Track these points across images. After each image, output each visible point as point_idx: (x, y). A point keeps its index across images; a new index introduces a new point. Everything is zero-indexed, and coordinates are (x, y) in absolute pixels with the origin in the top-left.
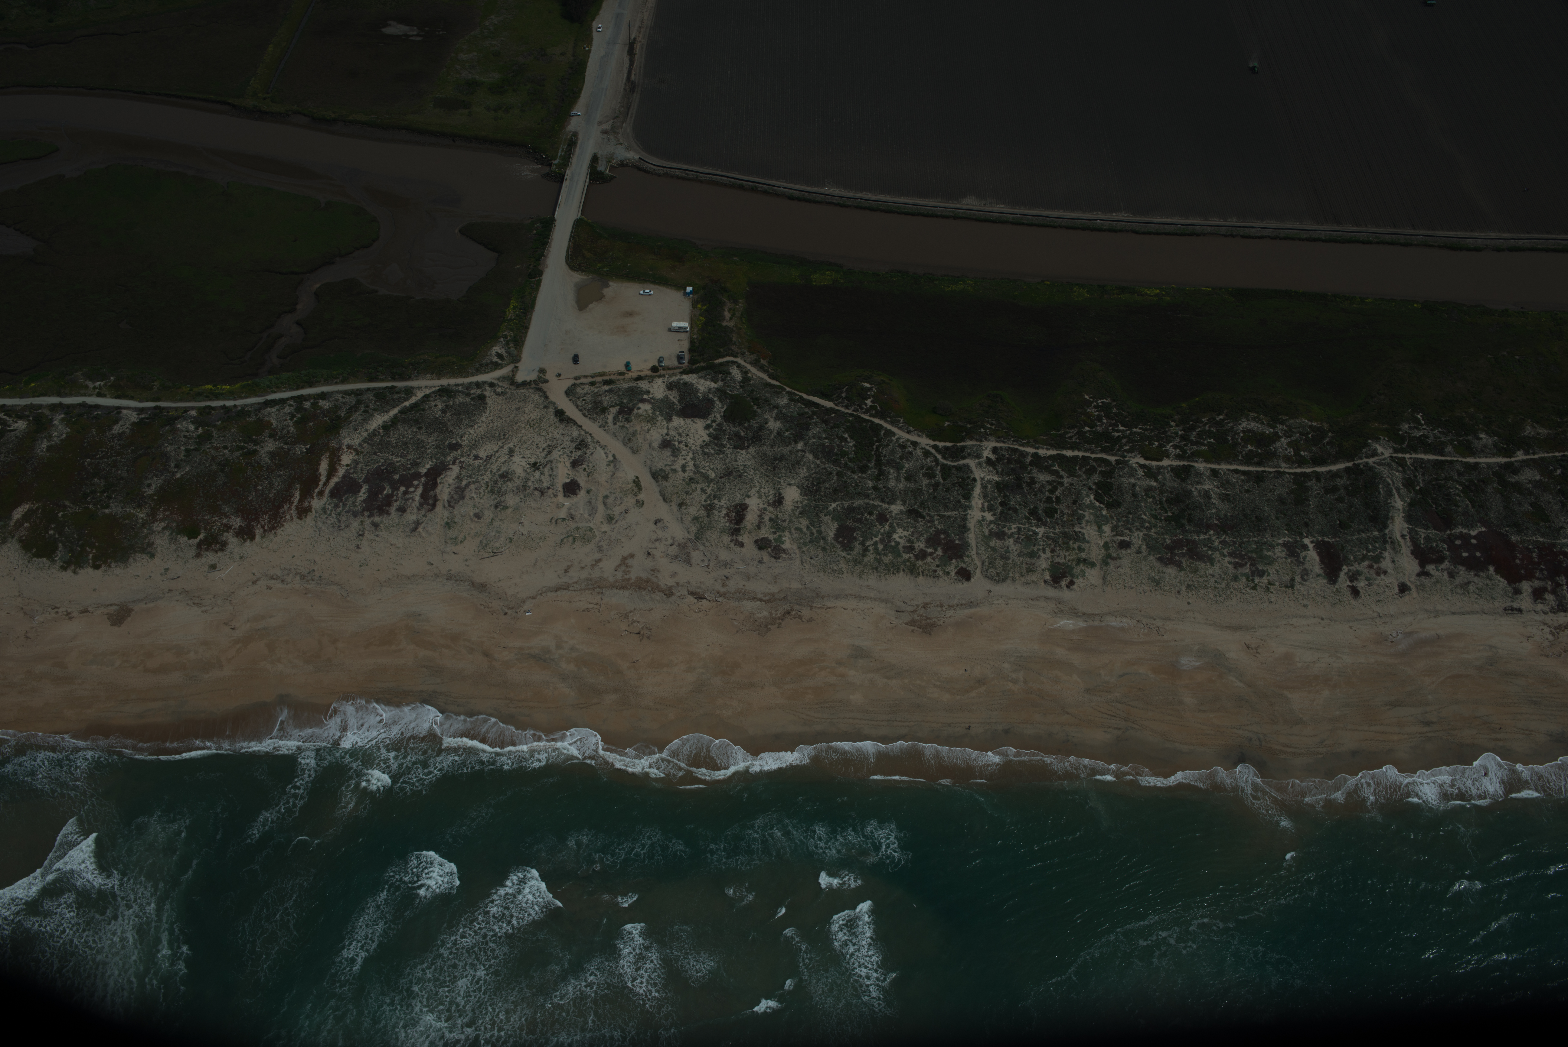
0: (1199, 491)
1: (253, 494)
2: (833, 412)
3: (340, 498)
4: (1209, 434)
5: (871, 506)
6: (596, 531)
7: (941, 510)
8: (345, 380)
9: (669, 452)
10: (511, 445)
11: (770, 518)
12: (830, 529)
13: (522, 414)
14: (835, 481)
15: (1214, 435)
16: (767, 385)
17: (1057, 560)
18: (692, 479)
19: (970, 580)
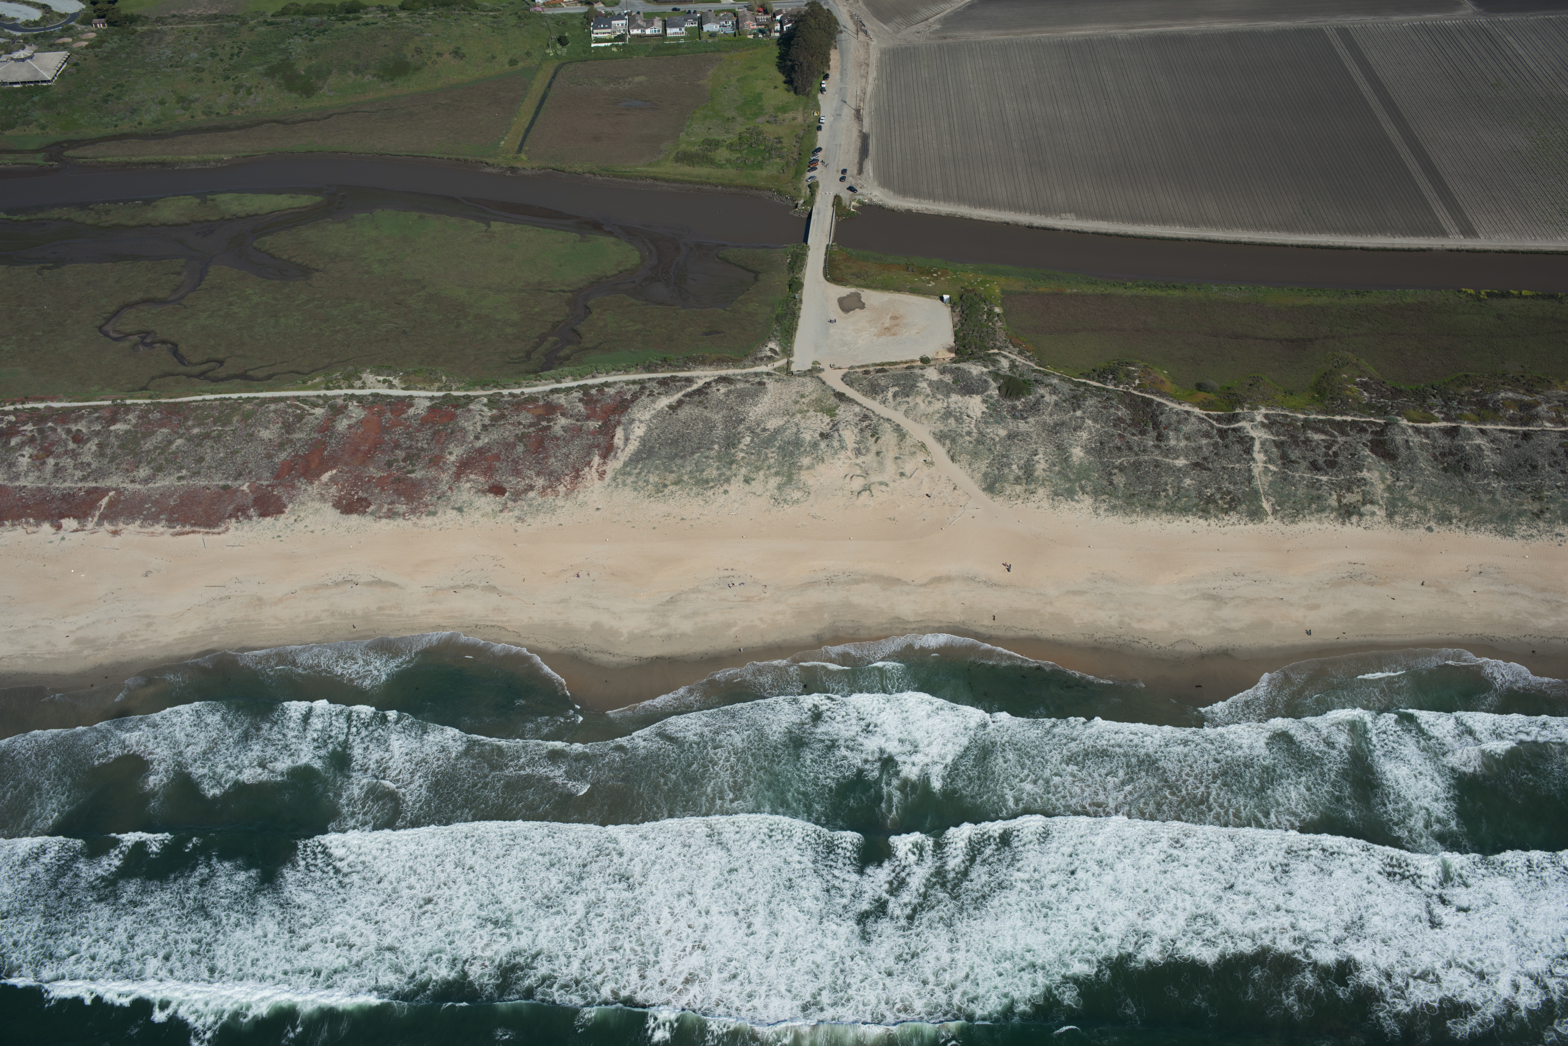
0: (1471, 446)
1: (553, 460)
2: (1104, 389)
3: (638, 462)
4: (1470, 402)
5: (1156, 461)
6: (891, 485)
7: (1224, 463)
8: (627, 372)
9: (952, 421)
10: (796, 420)
11: (1060, 472)
12: (1120, 480)
13: (802, 396)
14: (1118, 442)
15: (1475, 404)
16: (1034, 371)
17: (1344, 501)
18: (978, 442)
19: (1262, 521)
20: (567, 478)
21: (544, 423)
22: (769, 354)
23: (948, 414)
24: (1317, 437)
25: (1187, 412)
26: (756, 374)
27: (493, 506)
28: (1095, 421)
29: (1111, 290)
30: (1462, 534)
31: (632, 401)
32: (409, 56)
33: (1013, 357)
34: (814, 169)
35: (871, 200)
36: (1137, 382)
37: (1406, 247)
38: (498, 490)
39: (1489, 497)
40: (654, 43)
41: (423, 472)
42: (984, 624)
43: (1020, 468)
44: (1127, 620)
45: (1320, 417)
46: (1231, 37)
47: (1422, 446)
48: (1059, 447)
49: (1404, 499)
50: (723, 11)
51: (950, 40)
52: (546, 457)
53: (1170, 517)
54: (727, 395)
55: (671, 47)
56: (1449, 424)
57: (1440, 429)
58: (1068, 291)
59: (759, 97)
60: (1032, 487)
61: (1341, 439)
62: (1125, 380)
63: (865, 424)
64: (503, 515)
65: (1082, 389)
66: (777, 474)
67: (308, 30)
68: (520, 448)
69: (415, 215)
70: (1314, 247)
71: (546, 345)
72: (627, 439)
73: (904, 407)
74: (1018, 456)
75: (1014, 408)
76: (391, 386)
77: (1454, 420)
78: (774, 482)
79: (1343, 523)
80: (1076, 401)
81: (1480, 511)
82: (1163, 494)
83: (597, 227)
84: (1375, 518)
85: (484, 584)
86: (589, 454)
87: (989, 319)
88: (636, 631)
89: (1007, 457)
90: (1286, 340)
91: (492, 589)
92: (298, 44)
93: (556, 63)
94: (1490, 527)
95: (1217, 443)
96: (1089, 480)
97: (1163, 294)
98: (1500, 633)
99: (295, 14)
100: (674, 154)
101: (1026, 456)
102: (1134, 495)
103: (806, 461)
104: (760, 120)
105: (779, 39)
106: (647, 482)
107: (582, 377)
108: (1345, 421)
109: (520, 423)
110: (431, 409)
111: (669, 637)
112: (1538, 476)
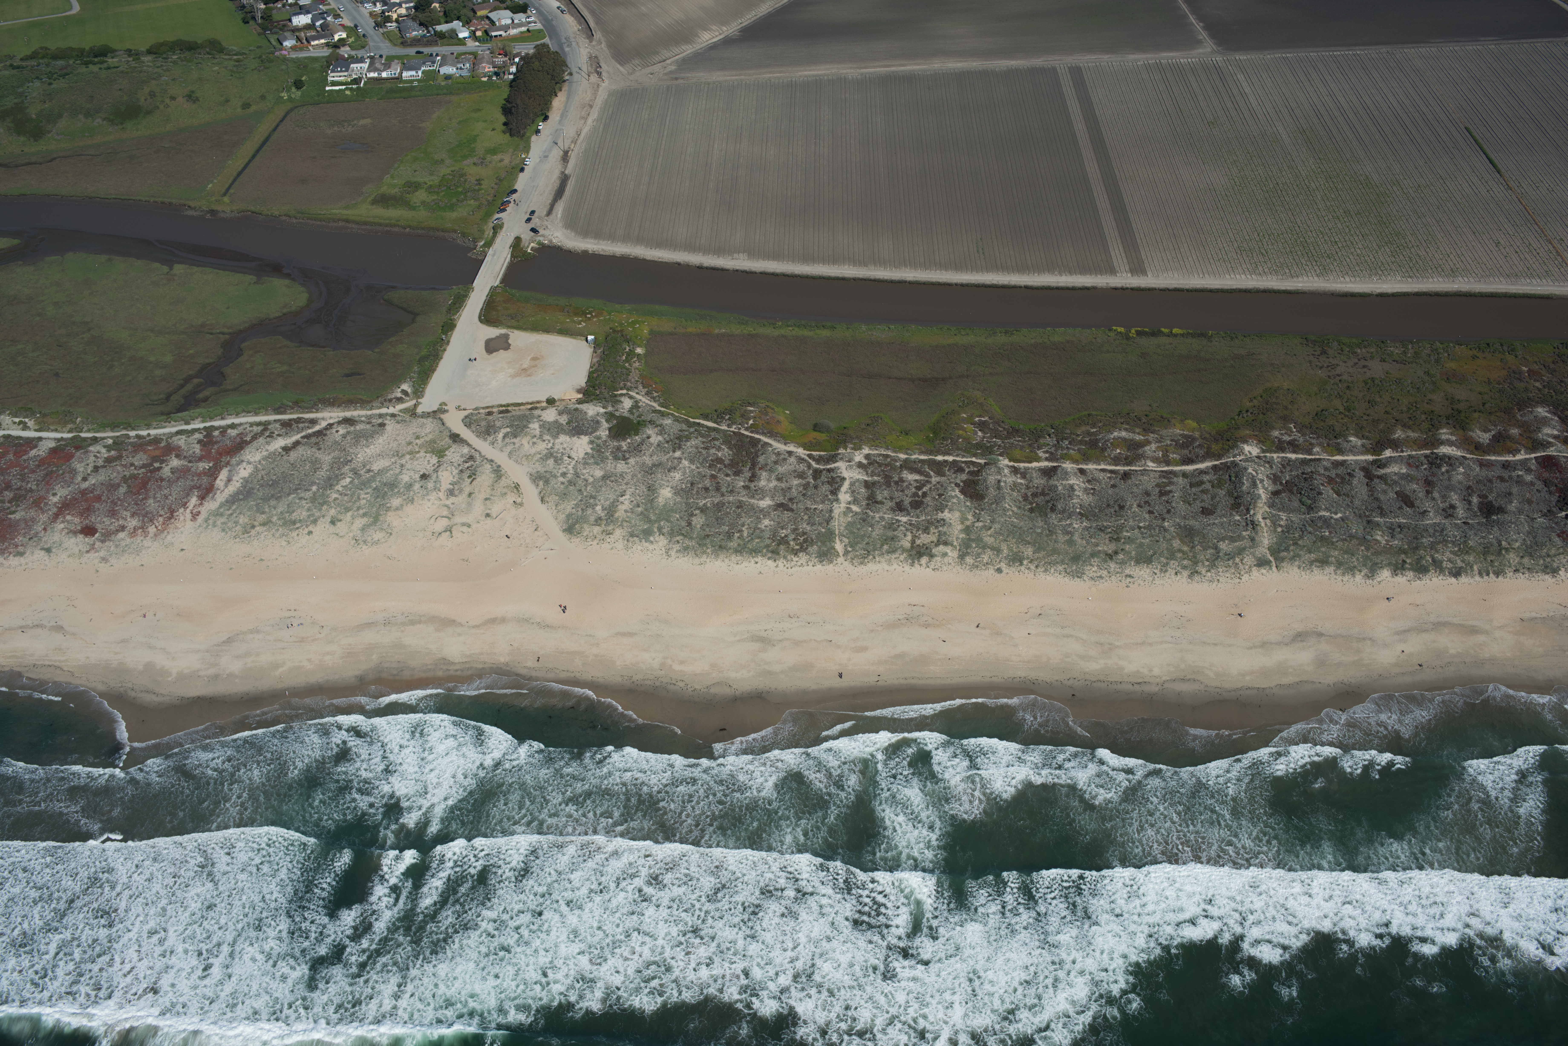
1: (151, 501)
2: (714, 429)
3: (233, 503)
4: (1081, 442)
5: (740, 502)
6: (474, 526)
7: (809, 504)
8: (257, 414)
9: (551, 462)
10: (403, 461)
11: (642, 513)
12: (698, 521)
13: (418, 437)
14: (707, 482)
15: (1086, 443)
16: (655, 411)
17: (918, 542)
18: (570, 482)
19: (831, 562)
20: (161, 519)
21: (157, 465)
22: (399, 395)
23: (550, 454)
24: (911, 477)
25: (790, 453)
26: (381, 416)
27: (81, 547)
28: (692, 461)
29: (761, 330)
30: (1031, 575)
31: (250, 442)
32: (142, 100)
33: (638, 397)
34: (504, 210)
35: (551, 241)
36: (751, 422)
37: (1070, 285)
38: (89, 531)
39: (1067, 537)
40: (388, 85)
41: (23, 513)
42: (527, 665)
43: (604, 509)
44: (669, 662)
45: (923, 457)
46: (961, 77)
47: (1015, 487)
48: (649, 488)
49: (979, 540)
50: (465, 53)
51: (681, 81)
52: (145, 499)
53: (739, 558)
54: (344, 436)
55: (404, 89)
57: (1039, 469)
58: (717, 331)
59: (474, 139)
60: (610, 528)
61: (935, 479)
62: (739, 420)
63: (467, 465)
64: (88, 555)
65: (692, 430)
66: (364, 515)
67: (50, 75)
68: (123, 489)
69: (103, 258)
70: (978, 286)
71: (189, 387)
72: (229, 480)
73: (509, 448)
74: (606, 496)
75: (619, 448)
76: (25, 427)
77: (1057, 460)
78: (360, 522)
79: (912, 565)
80: (677, 442)
81: (1055, 551)
82: (737, 535)
83: (276, 269)
84: (946, 560)
85: (53, 623)
86: (188, 495)
87: (627, 360)
88: (186, 671)
89: (594, 498)
90: (920, 379)
91: (59, 628)
92: (35, 88)
93: (289, 106)
94: (1060, 568)
95: (808, 483)
96: (668, 521)
97: (811, 334)
98: (1044, 676)
99: (43, 58)
100: (373, 197)
101: (612, 497)
102: (708, 536)
103: (396, 502)
104: (469, 161)
105: (513, 80)
106: (236, 523)
107: (211, 419)
108: (946, 461)
109: (132, 465)
110: (53, 451)
111: (216, 677)
112: (1122, 516)
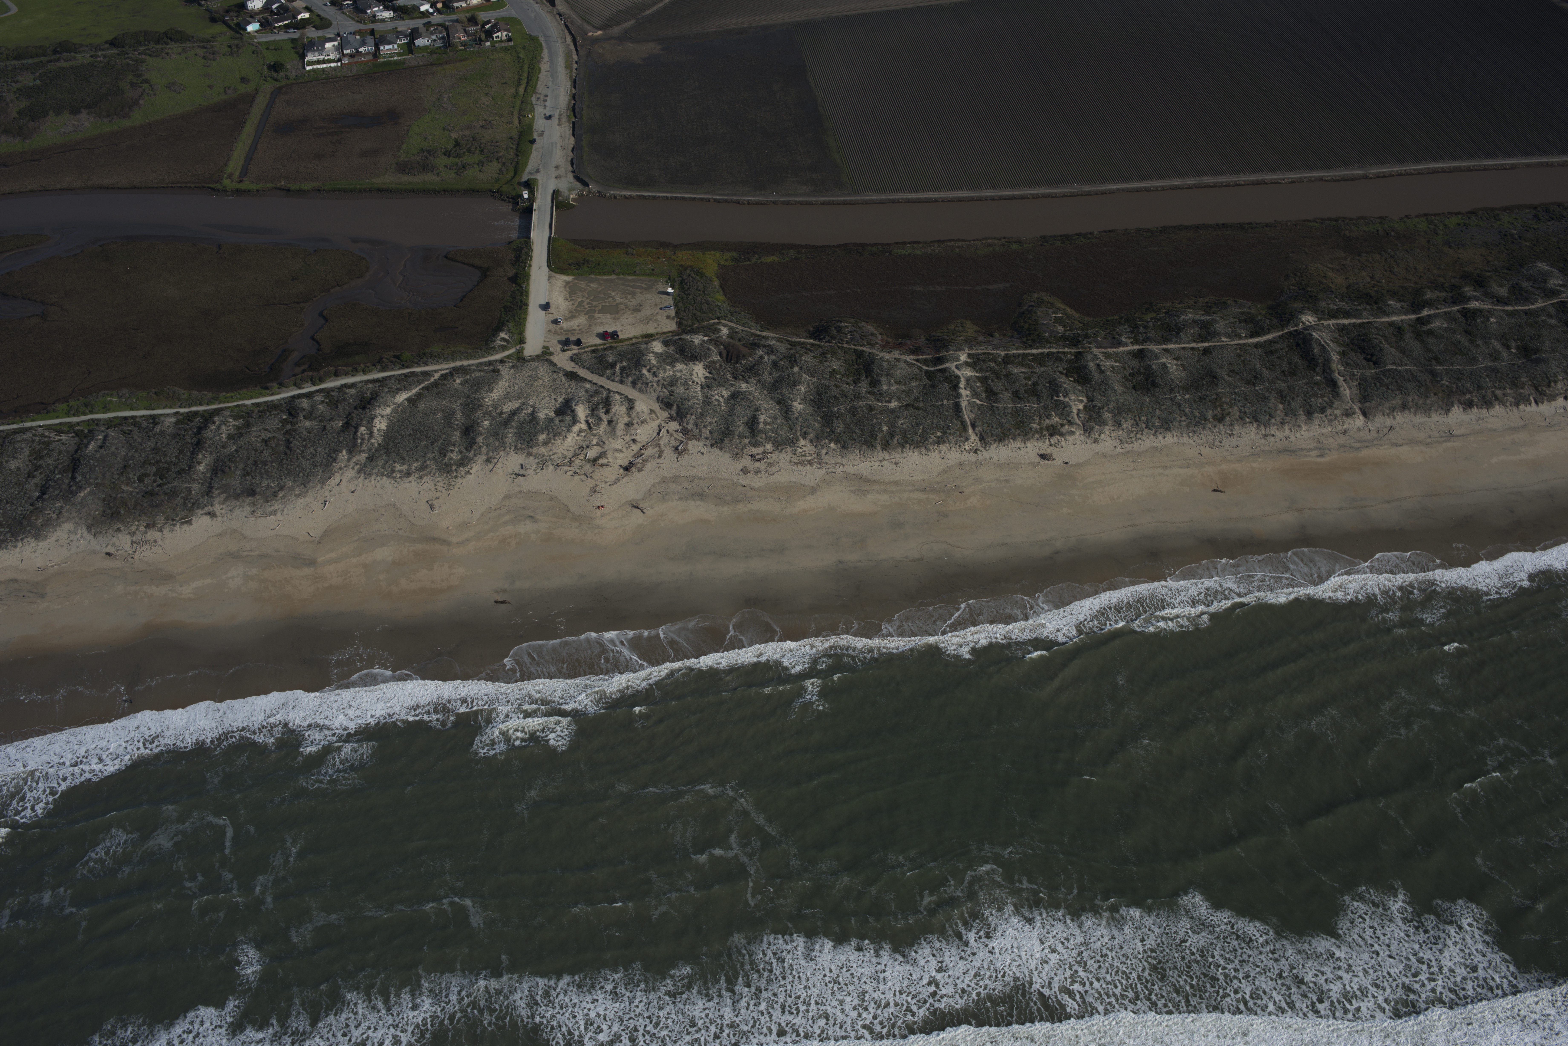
0: (1158, 365)
1: (300, 460)
3: (383, 452)
4: (1155, 327)
5: (870, 406)
7: (934, 401)
8: (365, 373)
10: (531, 401)
11: (782, 424)
12: (838, 426)
14: (834, 392)
15: (1159, 327)
16: (753, 335)
17: (1045, 424)
18: (704, 404)
20: (317, 476)
21: (289, 427)
22: (501, 343)
23: (674, 381)
24: (1017, 370)
25: (898, 360)
27: (245, 509)
28: (812, 375)
31: (374, 398)
33: (732, 324)
36: (849, 336)
38: (249, 493)
40: (367, 60)
43: (745, 424)
45: (1020, 352)
47: (1113, 369)
48: (779, 402)
50: (433, 25)
53: (886, 453)
54: (463, 384)
55: (385, 63)
56: (1136, 347)
57: (1129, 353)
60: (757, 439)
61: (1039, 370)
62: (837, 336)
63: (596, 399)
65: (799, 347)
66: (517, 450)
72: (370, 434)
73: (631, 380)
74: (742, 414)
75: (735, 370)
77: (1142, 343)
78: (515, 458)
79: (1045, 443)
80: (792, 359)
82: (879, 434)
84: (1074, 437)
86: (336, 451)
89: (732, 415)
95: (925, 384)
96: (810, 428)
100: (394, 166)
101: (749, 413)
103: (542, 437)
106: (392, 470)
107: (321, 380)
108: (1042, 354)
109: (265, 429)
110: (177, 425)
112: (1218, 385)
